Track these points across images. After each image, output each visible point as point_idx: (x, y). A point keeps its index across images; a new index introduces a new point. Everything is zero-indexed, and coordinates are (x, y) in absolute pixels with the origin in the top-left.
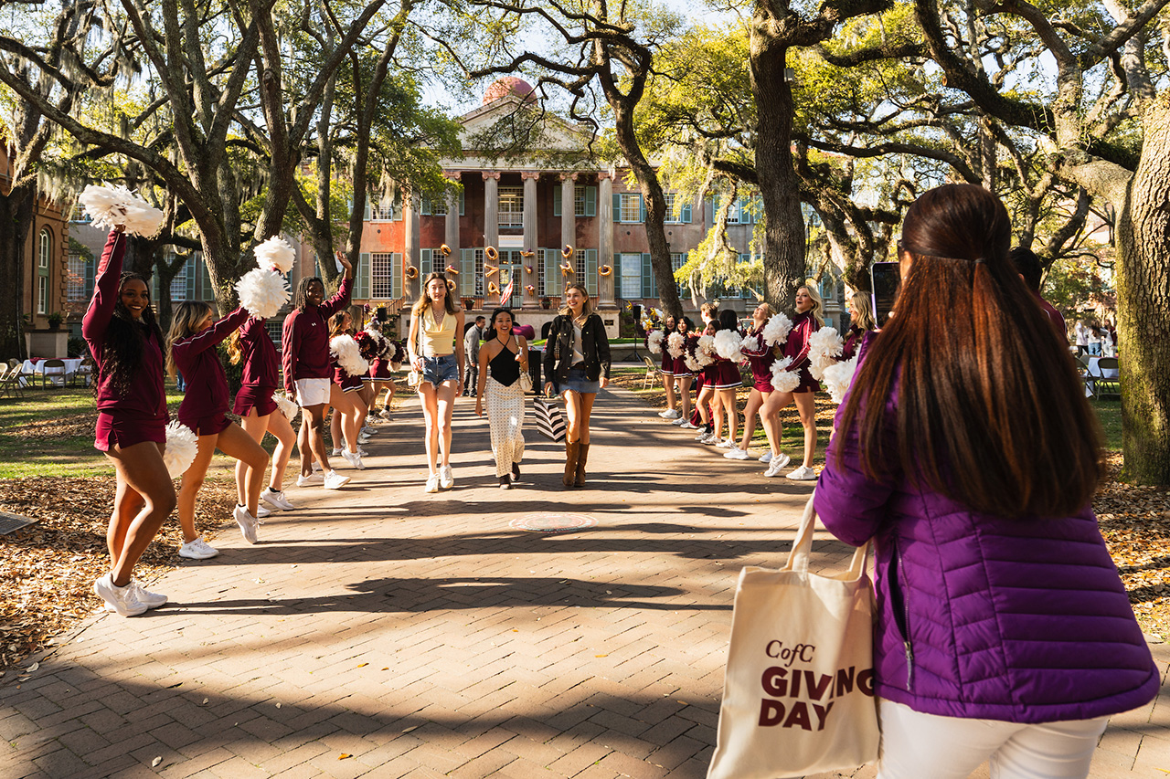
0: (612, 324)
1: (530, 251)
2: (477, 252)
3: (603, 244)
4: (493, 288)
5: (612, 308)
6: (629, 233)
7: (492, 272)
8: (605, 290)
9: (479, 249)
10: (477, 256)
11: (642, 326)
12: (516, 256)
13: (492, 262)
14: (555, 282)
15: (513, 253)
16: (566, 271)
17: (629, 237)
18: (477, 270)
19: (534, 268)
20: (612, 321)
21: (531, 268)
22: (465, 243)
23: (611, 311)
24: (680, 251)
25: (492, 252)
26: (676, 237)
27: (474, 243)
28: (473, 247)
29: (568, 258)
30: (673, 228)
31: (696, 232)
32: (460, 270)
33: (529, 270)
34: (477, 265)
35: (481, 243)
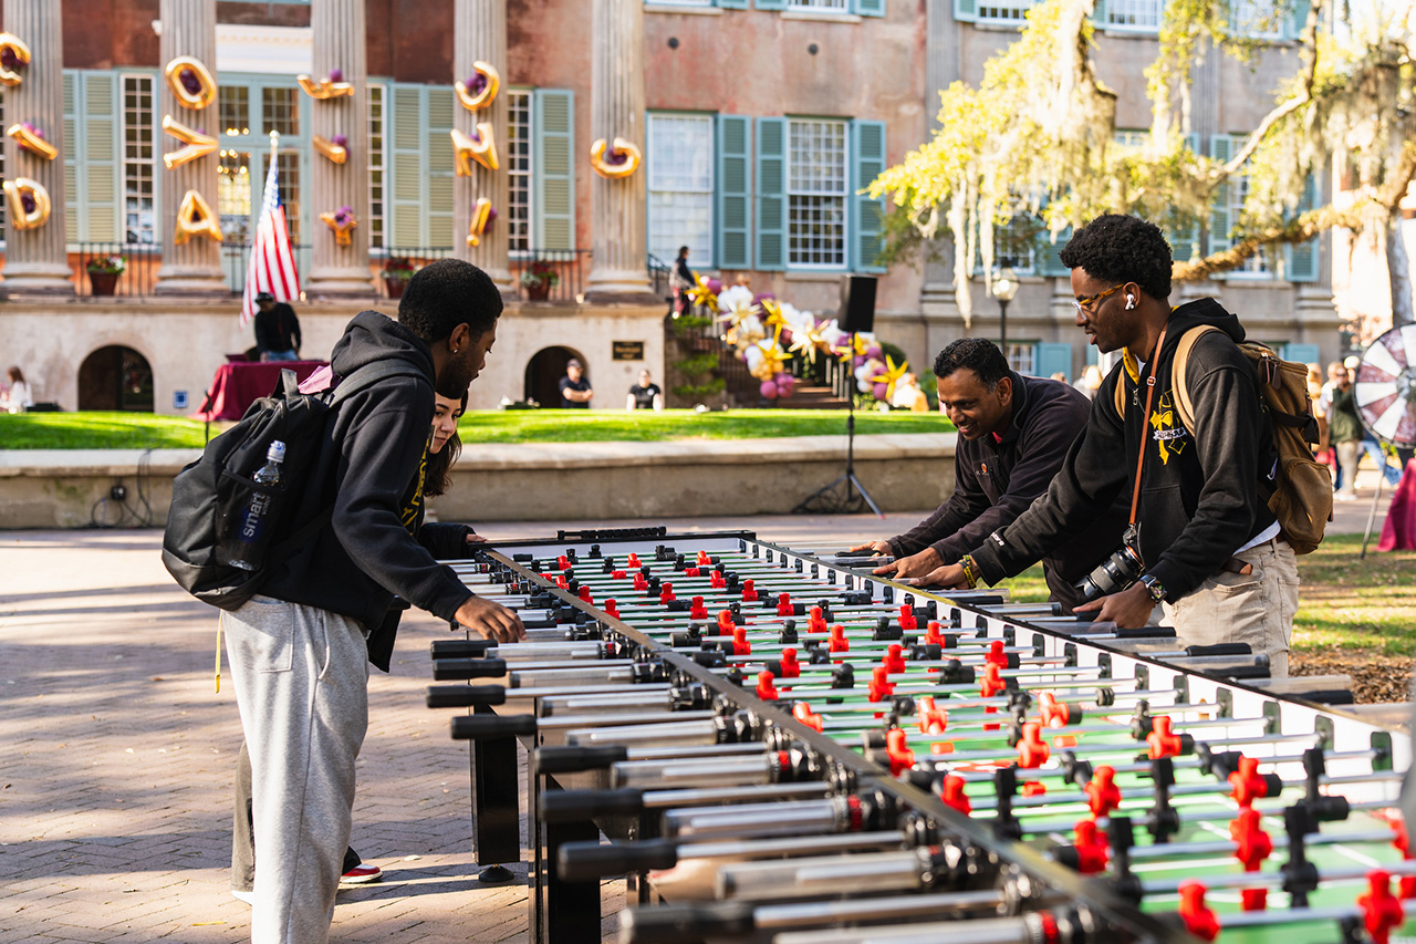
0: (639, 356)
1: (337, 78)
2: (130, 84)
3: (607, 65)
4: (196, 217)
5: (640, 299)
6: (673, 43)
7: (190, 152)
8: (613, 234)
9: (139, 74)
10: (130, 102)
11: (745, 363)
12: (280, 108)
13: (191, 115)
14: (423, 202)
15: (267, 93)
16: (471, 158)
17: (675, 58)
18: (131, 152)
19: (352, 144)
20: (640, 345)
21: (342, 143)
22: (81, 49)
23: (635, 308)
24: (845, 111)
25: (191, 81)
26: (832, 61)
27: (119, 50)
28: (115, 64)
29: (482, 112)
30: (822, 30)
31: (899, 48)
32: (66, 147)
33: (338, 151)
34: (131, 136)
35: (147, 51)
